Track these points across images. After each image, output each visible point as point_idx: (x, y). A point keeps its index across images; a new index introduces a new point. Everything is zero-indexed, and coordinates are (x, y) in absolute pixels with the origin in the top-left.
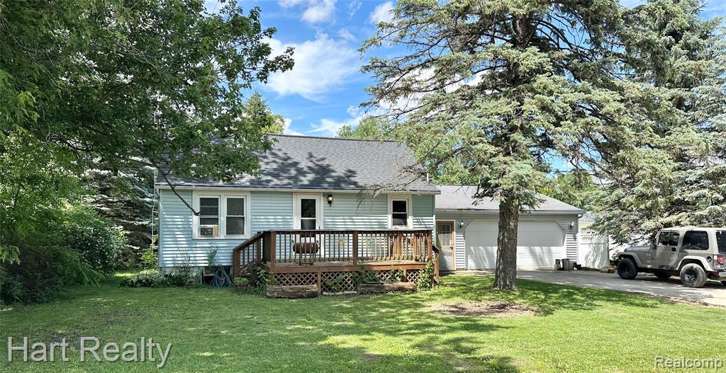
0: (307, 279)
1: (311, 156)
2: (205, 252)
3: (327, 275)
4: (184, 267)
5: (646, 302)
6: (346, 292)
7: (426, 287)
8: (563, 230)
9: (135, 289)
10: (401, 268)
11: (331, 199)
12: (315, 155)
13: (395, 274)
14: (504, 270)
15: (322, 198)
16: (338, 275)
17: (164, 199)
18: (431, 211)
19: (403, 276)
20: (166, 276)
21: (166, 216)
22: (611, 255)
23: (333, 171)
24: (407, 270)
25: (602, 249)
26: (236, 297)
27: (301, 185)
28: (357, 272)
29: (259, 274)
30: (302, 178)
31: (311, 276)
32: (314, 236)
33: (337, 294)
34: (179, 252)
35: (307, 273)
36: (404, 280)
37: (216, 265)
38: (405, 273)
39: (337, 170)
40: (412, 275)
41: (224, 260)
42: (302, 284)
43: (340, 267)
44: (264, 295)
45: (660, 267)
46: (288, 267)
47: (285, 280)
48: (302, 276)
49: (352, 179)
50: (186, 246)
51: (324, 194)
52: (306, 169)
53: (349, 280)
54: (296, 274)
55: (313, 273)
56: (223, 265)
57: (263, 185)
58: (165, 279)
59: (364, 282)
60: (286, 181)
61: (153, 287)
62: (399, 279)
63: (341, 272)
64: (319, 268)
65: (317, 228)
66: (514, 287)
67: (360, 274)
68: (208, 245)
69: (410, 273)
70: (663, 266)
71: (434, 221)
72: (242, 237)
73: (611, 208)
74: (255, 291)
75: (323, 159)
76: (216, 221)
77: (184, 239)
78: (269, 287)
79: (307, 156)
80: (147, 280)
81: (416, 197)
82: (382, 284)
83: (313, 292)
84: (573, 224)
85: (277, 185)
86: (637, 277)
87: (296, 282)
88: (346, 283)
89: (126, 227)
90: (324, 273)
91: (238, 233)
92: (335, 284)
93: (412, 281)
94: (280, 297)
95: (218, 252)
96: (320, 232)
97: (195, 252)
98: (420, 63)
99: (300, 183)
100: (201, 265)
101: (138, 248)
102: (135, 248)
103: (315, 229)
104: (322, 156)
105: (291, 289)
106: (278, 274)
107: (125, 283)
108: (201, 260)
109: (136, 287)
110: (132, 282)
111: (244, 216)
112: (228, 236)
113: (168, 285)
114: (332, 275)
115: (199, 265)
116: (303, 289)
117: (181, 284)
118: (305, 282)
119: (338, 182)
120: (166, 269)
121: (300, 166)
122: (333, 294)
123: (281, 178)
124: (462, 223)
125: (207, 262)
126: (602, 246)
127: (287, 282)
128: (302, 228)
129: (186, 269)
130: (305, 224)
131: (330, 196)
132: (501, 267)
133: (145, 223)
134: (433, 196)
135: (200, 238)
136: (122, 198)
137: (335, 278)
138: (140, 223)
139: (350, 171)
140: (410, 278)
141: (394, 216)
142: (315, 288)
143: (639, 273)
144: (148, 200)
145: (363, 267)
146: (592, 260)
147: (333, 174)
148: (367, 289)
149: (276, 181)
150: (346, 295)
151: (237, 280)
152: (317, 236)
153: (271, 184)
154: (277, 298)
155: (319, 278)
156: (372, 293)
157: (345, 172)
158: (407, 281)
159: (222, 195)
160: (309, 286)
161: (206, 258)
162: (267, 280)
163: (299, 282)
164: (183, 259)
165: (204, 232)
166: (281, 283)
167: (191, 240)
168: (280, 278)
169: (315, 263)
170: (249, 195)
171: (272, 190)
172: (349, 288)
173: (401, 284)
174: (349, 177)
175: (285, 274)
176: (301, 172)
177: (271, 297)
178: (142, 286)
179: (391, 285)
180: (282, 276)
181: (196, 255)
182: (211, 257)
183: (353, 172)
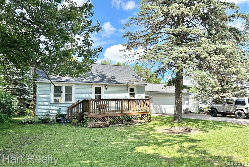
0: (104, 119)
1: (97, 70)
2: (56, 109)
3: (111, 118)
4: (47, 115)
5: (234, 125)
6: (119, 124)
7: (148, 121)
8: (184, 99)
9: (26, 125)
10: (139, 114)
11: (107, 87)
12: (98, 70)
13: (137, 116)
14: (178, 114)
15: (103, 87)
16: (116, 117)
17: (39, 87)
18: (143, 92)
19: (140, 117)
20: (39, 119)
21: (40, 94)
22: (199, 108)
23: (107, 76)
24: (142, 115)
25: (196, 105)
26: (74, 128)
27: (95, 82)
28: (123, 116)
29: (84, 118)
30: (95, 79)
31: (105, 118)
32: (100, 102)
33: (116, 125)
34: (45, 109)
35: (104, 117)
36: (140, 119)
37: (61, 114)
38: (141, 116)
39: (108, 76)
40: (143, 117)
41: (64, 112)
42: (101, 122)
43: (116, 114)
44: (86, 127)
45: (226, 112)
46: (96, 115)
47: (94, 120)
48: (101, 118)
49: (114, 79)
50: (48, 106)
51: (104, 85)
52: (96, 75)
53: (120, 119)
54: (99, 117)
55: (106, 117)
56: (63, 114)
57: (80, 81)
58: (39, 120)
59: (126, 120)
60: (89, 80)
61: (34, 124)
62: (139, 118)
63: (117, 116)
64: (108, 114)
65: (101, 98)
66: (182, 121)
67: (124, 117)
68: (57, 106)
69: (142, 116)
70: (227, 112)
71: (144, 96)
72: (71, 102)
73: (202, 91)
74: (81, 125)
75: (102, 72)
76: (60, 96)
77: (47, 104)
78: (89, 124)
79: (96, 70)
80: (31, 121)
81: (138, 87)
82: (133, 120)
83: (107, 125)
84: (188, 97)
85: (86, 81)
86: (217, 115)
87: (99, 121)
88: (119, 121)
89: (18, 99)
90: (110, 117)
91: (70, 101)
92: (114, 121)
93: (143, 119)
94: (94, 128)
95: (61, 108)
96: (102, 100)
97: (52, 109)
98: (144, 35)
99: (95, 81)
100: (54, 114)
101: (23, 107)
102: (21, 107)
103: (101, 99)
104: (101, 71)
105: (98, 124)
106: (92, 118)
107: (21, 123)
108: (54, 112)
109: (26, 124)
110: (24, 122)
111: (72, 94)
112: (66, 102)
113: (41, 123)
114: (113, 117)
115: (53, 114)
116: (103, 124)
117: (46, 123)
118: (102, 120)
119: (109, 81)
120: (40, 116)
121: (94, 74)
122: (114, 125)
123: (87, 78)
124: (152, 97)
125: (57, 113)
126: (196, 104)
127: (95, 121)
128: (95, 99)
129: (48, 116)
130: (97, 97)
131: (107, 86)
132: (177, 113)
133: (26, 97)
134: (144, 86)
135: (53, 103)
136: (16, 87)
137: (114, 118)
138: (24, 97)
139: (113, 77)
140: (142, 118)
141: (130, 94)
142: (107, 123)
143: (218, 114)
144: (27, 88)
145: (125, 114)
146: (192, 109)
147: (107, 78)
148: (128, 123)
149: (85, 80)
150: (119, 125)
151: (74, 121)
152: (101, 101)
153: (84, 81)
154: (92, 128)
155: (108, 119)
156: (129, 124)
157: (111, 77)
158: (142, 119)
159: (63, 85)
160: (105, 122)
161: (57, 111)
162: (87, 120)
163: (100, 121)
164: (47, 112)
165: (55, 100)
166: (93, 121)
167: (50, 104)
168: (93, 119)
169: (106, 113)
170: (74, 85)
171: (84, 83)
172: (120, 123)
173: (140, 120)
174: (113, 79)
175: (94, 118)
176: (94, 77)
177: (90, 128)
178: (29, 124)
179: (136, 121)
180: (93, 118)
181: (53, 110)
182: (59, 111)
183: (114, 77)
